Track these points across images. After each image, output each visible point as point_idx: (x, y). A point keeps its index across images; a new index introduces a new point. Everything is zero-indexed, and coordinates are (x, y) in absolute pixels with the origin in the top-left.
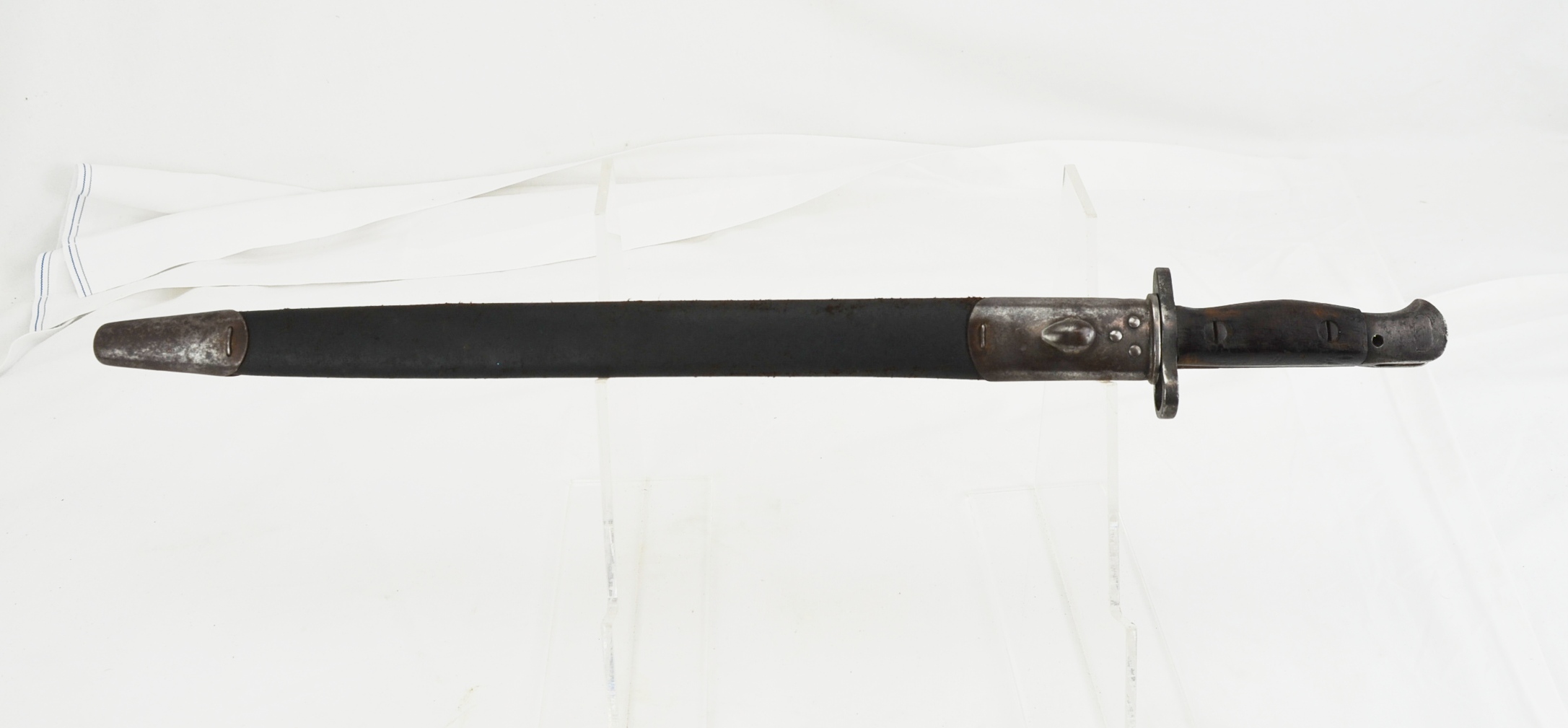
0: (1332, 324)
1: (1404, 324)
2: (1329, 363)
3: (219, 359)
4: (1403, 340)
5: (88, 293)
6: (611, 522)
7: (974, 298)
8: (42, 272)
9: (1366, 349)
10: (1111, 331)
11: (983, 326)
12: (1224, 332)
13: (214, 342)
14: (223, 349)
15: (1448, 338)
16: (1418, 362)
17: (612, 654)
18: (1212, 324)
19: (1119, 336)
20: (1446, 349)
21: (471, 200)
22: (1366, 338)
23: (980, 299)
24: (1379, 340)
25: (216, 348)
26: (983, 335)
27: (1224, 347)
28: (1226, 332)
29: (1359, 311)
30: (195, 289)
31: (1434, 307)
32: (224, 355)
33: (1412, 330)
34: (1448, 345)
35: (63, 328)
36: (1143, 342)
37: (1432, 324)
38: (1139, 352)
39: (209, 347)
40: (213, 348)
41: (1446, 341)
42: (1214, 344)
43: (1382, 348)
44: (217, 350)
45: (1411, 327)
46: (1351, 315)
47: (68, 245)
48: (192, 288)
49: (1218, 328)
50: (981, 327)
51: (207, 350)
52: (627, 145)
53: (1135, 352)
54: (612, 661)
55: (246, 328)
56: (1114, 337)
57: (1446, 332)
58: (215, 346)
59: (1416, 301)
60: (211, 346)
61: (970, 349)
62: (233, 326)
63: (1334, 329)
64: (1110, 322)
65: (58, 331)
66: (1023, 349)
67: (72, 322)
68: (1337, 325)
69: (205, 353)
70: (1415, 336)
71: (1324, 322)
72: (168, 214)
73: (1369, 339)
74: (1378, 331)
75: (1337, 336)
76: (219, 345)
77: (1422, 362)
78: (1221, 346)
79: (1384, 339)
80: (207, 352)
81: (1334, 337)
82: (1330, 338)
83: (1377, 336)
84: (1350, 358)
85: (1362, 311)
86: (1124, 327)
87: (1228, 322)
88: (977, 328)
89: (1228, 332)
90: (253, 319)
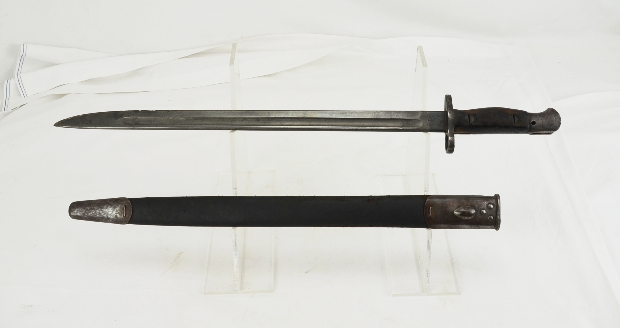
0: (515, 116)
1: (544, 116)
2: (515, 132)
3: (120, 218)
4: (544, 123)
5: (25, 96)
6: (236, 189)
7: (427, 196)
8: (7, 87)
9: (529, 126)
10: (481, 210)
11: (430, 208)
12: (472, 119)
13: (118, 211)
14: (122, 214)
15: (561, 122)
16: (549, 132)
18: (468, 116)
19: (485, 212)
20: (561, 127)
21: (179, 59)
22: (529, 122)
23: (429, 196)
24: (534, 123)
25: (119, 214)
26: (430, 211)
27: (473, 124)
28: (473, 119)
29: (526, 112)
30: (70, 94)
31: (555, 110)
32: (123, 216)
33: (547, 119)
34: (561, 125)
35: (16, 110)
36: (494, 215)
37: (555, 117)
38: (492, 218)
39: (116, 213)
40: (118, 214)
41: (560, 123)
42: (469, 124)
43: (535, 126)
44: (120, 215)
45: (547, 118)
46: (523, 113)
47: (17, 76)
49: (470, 117)
50: (429, 208)
51: (115, 214)
52: (242, 37)
53: (490, 218)
55: (131, 206)
56: (483, 212)
57: (561, 120)
58: (119, 213)
59: (549, 109)
60: (117, 213)
61: (425, 217)
62: (125, 204)
63: (516, 119)
64: (481, 206)
65: (13, 111)
66: (446, 217)
67: (19, 108)
68: (517, 117)
69: (115, 216)
70: (548, 121)
71: (512, 115)
72: (58, 64)
73: (530, 122)
74: (534, 120)
75: (517, 121)
76: (120, 213)
77: (551, 132)
78: (471, 124)
79: (536, 122)
80: (116, 215)
81: (516, 121)
82: (514, 122)
83: (533, 121)
84: (523, 130)
85: (527, 112)
86: (487, 208)
87: (474, 115)
88: (428, 208)
89: (474, 119)
90: (134, 201)
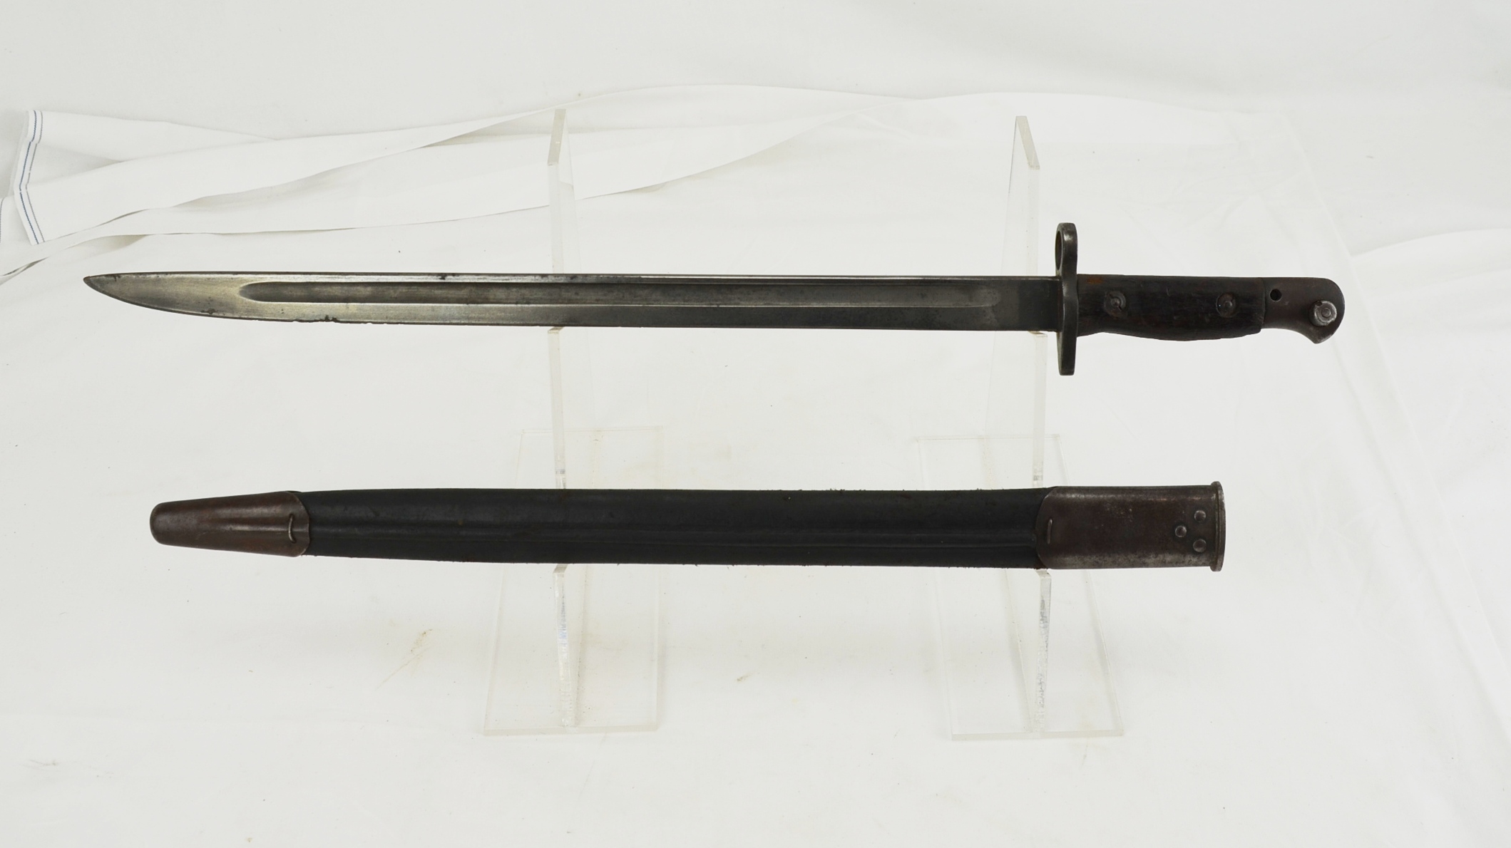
5: (40, 240)
6: (563, 472)
17: (563, 603)
21: (423, 149)
30: (149, 237)
35: (15, 275)
47: (19, 192)
48: (145, 235)
52: (579, 95)
54: (563, 610)
65: (10, 278)
67: (25, 269)
72: (120, 162)
